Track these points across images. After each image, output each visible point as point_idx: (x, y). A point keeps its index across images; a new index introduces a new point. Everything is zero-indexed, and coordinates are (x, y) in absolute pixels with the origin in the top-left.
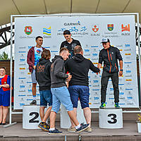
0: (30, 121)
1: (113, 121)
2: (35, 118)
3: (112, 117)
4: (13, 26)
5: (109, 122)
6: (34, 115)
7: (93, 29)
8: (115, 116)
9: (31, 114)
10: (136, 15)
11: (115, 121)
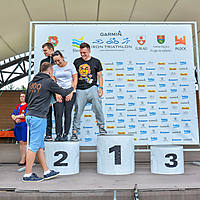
0: (56, 164)
1: (172, 163)
2: (62, 159)
3: (171, 158)
5: (167, 165)
6: (61, 156)
7: (138, 41)
8: (175, 156)
9: (56, 154)
10: (193, 25)
11: (176, 164)
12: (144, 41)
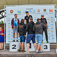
1: (46, 48)
3: (46, 46)
4: (6, 10)
5: (45, 48)
6: (14, 46)
7: (38, 11)
8: (47, 46)
12: (40, 11)
